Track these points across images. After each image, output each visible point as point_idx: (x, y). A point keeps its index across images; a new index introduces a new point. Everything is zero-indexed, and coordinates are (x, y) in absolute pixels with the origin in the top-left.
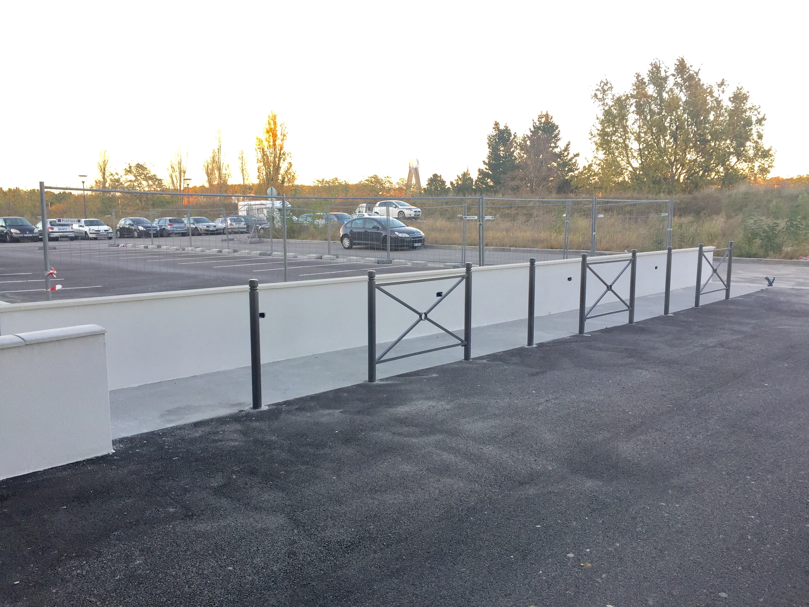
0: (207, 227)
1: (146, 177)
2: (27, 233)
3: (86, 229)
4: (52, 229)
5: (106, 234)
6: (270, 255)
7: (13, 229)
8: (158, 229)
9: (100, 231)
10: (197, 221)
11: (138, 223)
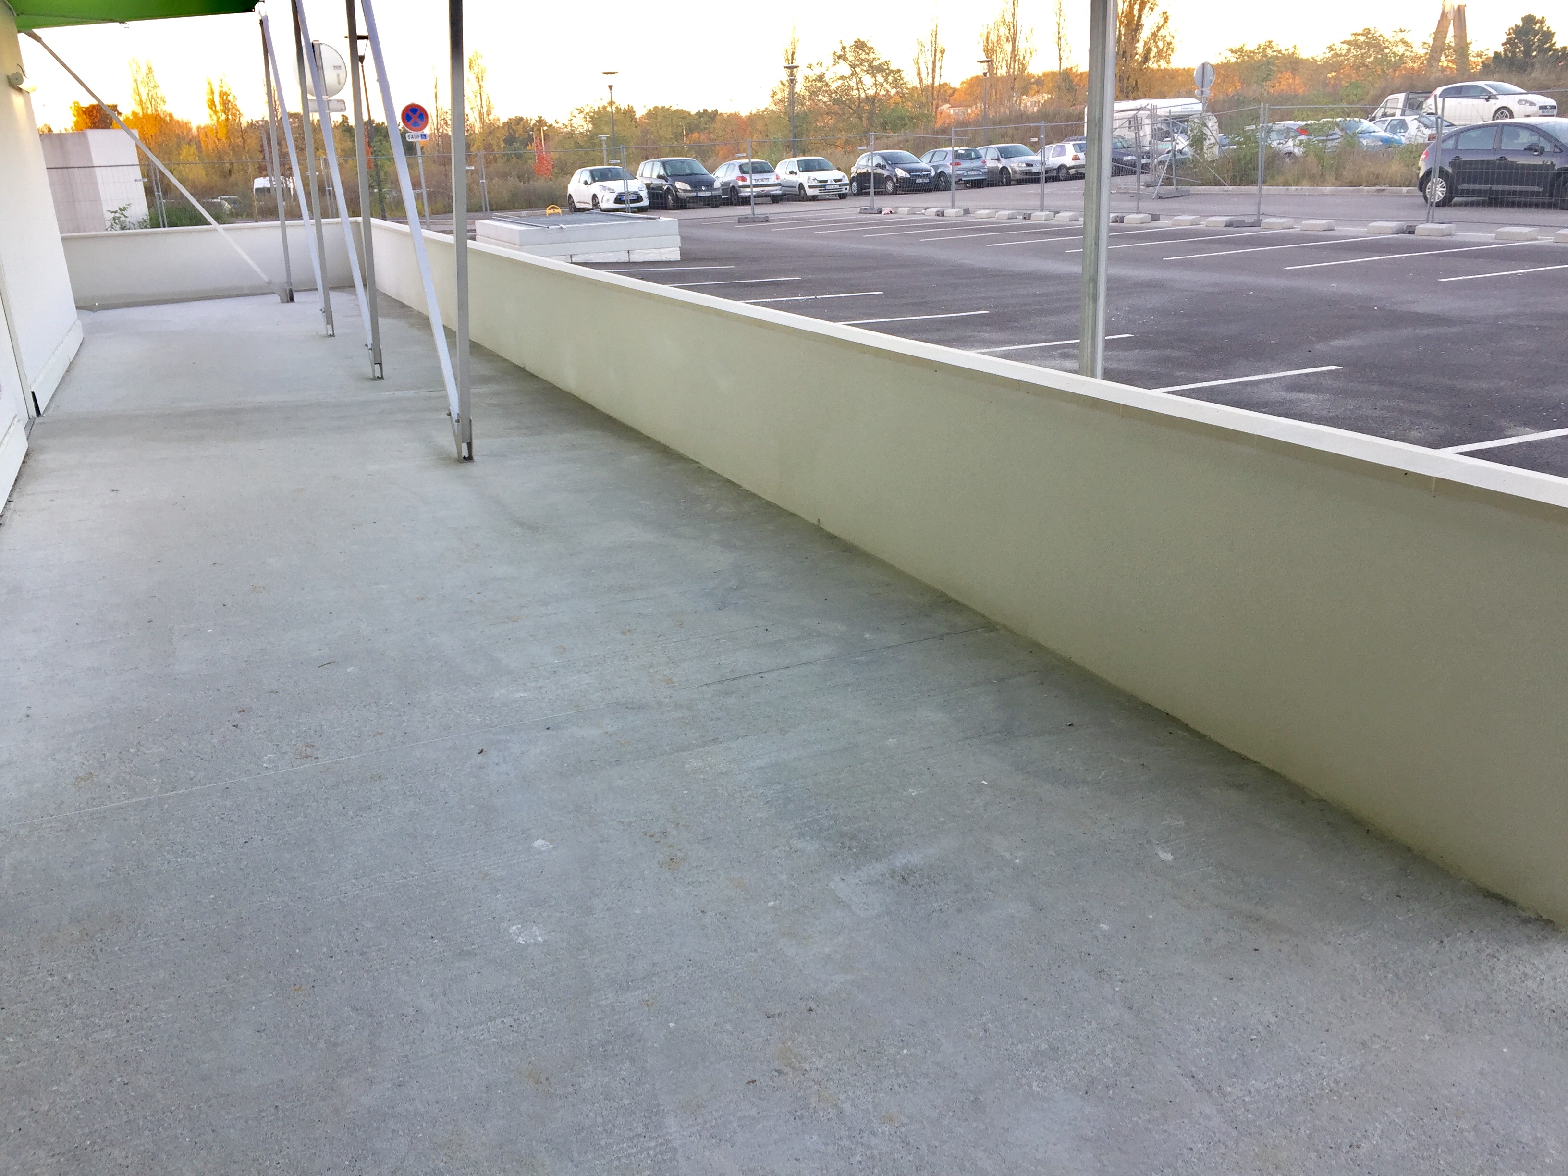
0: (1028, 165)
1: (872, 67)
2: (703, 188)
3: (803, 178)
4: (744, 179)
5: (837, 187)
6: (1257, 224)
7: (680, 183)
8: (933, 174)
9: (826, 181)
10: (1005, 154)
11: (894, 162)
